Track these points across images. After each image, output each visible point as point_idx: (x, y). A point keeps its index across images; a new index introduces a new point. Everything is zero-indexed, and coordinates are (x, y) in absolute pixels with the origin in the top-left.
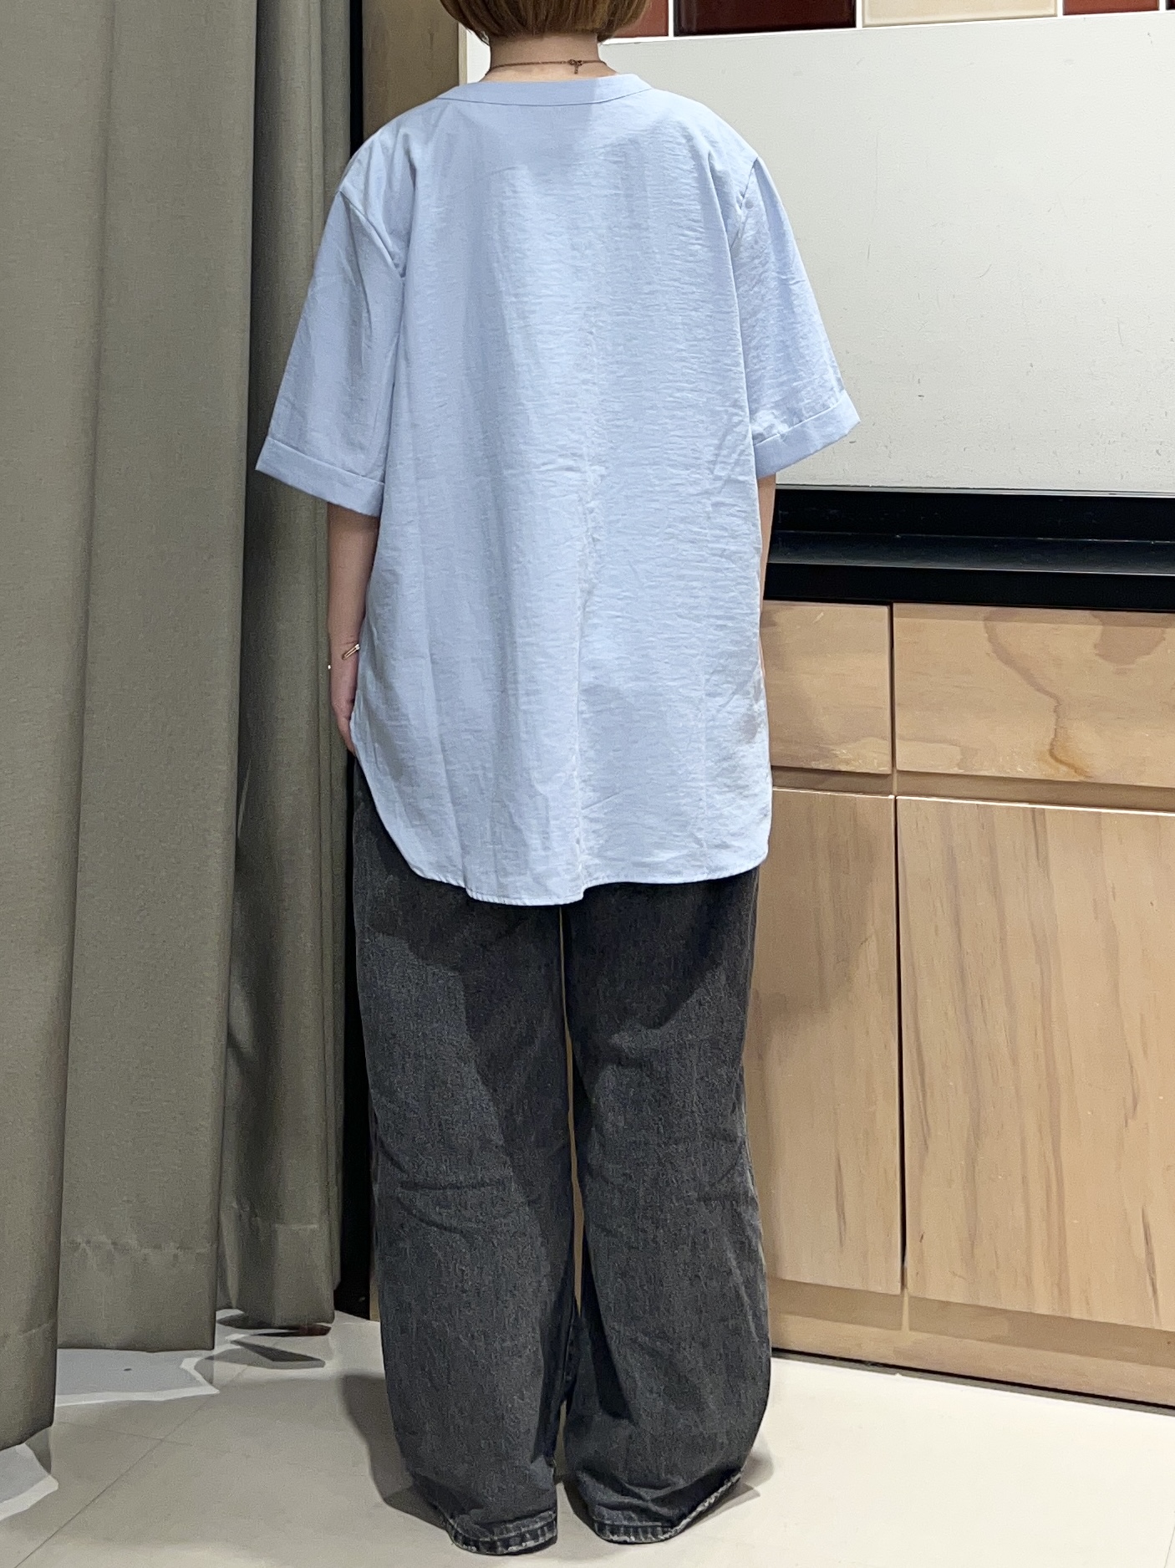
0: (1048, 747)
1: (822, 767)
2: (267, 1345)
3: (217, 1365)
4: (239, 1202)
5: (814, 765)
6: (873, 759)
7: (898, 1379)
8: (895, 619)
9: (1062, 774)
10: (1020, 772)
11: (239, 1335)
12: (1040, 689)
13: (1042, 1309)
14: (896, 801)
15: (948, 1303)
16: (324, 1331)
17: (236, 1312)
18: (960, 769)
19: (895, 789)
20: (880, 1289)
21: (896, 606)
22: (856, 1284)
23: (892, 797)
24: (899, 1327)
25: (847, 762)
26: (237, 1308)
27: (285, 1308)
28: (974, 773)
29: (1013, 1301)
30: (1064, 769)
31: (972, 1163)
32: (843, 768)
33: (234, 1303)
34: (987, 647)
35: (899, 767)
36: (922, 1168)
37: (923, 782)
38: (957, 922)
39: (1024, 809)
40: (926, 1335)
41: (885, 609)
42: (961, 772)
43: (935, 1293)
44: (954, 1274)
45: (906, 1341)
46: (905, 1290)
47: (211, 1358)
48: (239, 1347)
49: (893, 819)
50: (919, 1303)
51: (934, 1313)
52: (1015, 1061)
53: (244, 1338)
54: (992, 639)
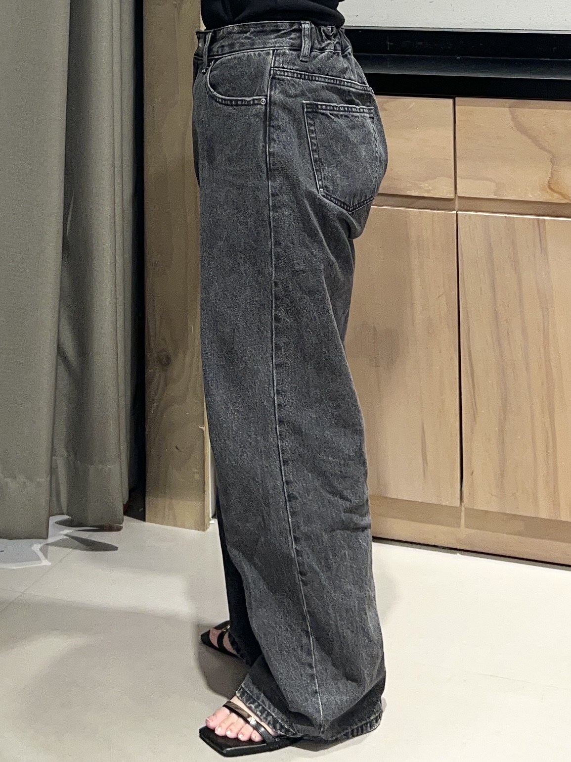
0: (547, 182)
1: (413, 194)
2: (84, 537)
3: (50, 548)
4: (67, 451)
5: (409, 193)
6: (444, 190)
7: (458, 556)
8: (456, 107)
9: (555, 198)
10: (531, 197)
11: (68, 531)
12: (543, 149)
13: (544, 515)
14: (457, 214)
15: (487, 512)
16: (119, 529)
17: (66, 517)
18: (495, 195)
19: (457, 207)
20: (447, 503)
21: (457, 99)
22: (434, 501)
23: (455, 212)
24: (459, 526)
25: (428, 191)
26: (68, 514)
27: (93, 514)
28: (504, 198)
29: (526, 511)
30: (556, 195)
31: (502, 430)
32: (426, 195)
33: (65, 511)
34: (511, 124)
35: (459, 194)
36: (472, 432)
37: (473, 203)
38: (493, 286)
39: (534, 219)
40: (473, 531)
41: (451, 101)
42: (495, 197)
43: (481, 506)
44: (492, 495)
45: (463, 534)
46: (463, 504)
47: (47, 544)
48: (67, 537)
49: (455, 225)
50: (471, 512)
51: (480, 518)
52: (527, 369)
53: (71, 533)
54: (514, 118)
